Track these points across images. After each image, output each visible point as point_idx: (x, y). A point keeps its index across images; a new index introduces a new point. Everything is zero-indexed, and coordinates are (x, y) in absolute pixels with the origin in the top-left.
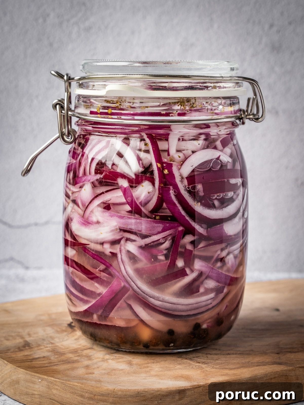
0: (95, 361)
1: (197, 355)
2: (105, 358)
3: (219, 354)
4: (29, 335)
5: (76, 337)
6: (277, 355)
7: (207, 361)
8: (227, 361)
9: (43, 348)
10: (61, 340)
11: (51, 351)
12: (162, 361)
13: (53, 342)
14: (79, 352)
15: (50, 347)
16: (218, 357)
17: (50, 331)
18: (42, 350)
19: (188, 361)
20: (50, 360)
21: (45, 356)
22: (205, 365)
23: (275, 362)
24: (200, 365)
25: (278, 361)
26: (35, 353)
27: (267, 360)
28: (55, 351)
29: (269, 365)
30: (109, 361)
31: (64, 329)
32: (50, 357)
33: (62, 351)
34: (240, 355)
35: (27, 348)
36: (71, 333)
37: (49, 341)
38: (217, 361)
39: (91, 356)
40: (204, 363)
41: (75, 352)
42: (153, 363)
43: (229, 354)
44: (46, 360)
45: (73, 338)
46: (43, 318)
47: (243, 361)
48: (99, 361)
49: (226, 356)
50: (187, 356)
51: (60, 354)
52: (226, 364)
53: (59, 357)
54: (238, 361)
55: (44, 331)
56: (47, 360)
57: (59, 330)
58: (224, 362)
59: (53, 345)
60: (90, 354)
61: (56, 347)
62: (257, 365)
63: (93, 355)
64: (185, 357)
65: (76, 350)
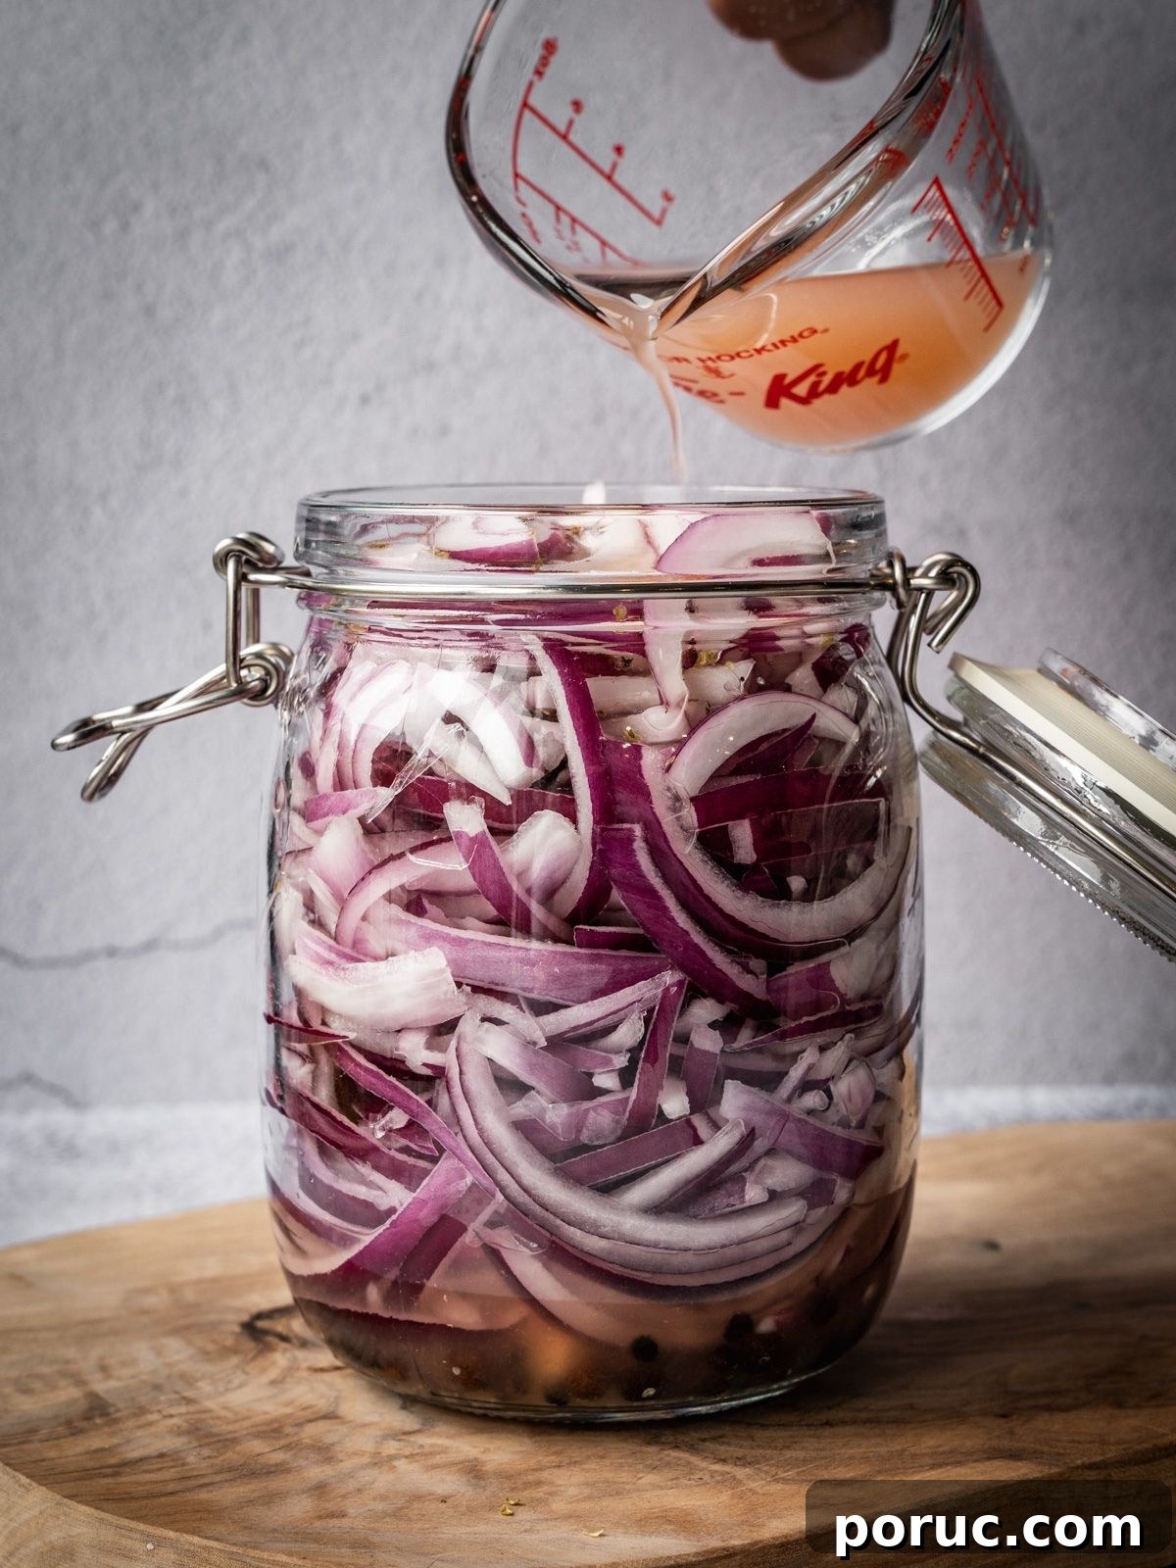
0: (347, 1465)
1: (714, 1433)
2: (384, 1454)
3: (792, 1426)
4: (104, 1369)
5: (273, 1374)
6: (1002, 1421)
7: (753, 1452)
8: (823, 1453)
9: (157, 1421)
10: (221, 1389)
11: (188, 1432)
12: (588, 1457)
13: (189, 1394)
14: (288, 1430)
15: (180, 1415)
16: (791, 1437)
17: (178, 1352)
18: (153, 1429)
19: (685, 1456)
20: (185, 1468)
21: (165, 1450)
22: (747, 1469)
23: (994, 1449)
24: (727, 1468)
25: (1006, 1443)
26: (128, 1441)
27: (969, 1443)
28: (199, 1431)
29: (976, 1461)
30: (396, 1463)
31: (229, 1342)
32: (183, 1455)
33: (225, 1428)
34: (868, 1425)
35: (98, 1421)
36: (254, 1358)
37: (177, 1392)
38: (788, 1454)
39: (333, 1445)
40: (741, 1461)
41: (275, 1430)
42: (559, 1467)
43: (828, 1424)
44: (171, 1467)
45: (265, 1379)
46: (151, 1301)
47: (883, 1450)
48: (364, 1467)
49: (818, 1432)
50: (680, 1438)
51: (219, 1441)
52: (823, 1462)
53: (215, 1454)
54: (862, 1450)
55: (159, 1353)
56: (174, 1467)
57: (211, 1347)
58: (814, 1454)
59: (191, 1408)
60: (329, 1439)
61: (203, 1416)
62: (931, 1462)
63: (339, 1442)
64: (672, 1438)
65: (276, 1425)
